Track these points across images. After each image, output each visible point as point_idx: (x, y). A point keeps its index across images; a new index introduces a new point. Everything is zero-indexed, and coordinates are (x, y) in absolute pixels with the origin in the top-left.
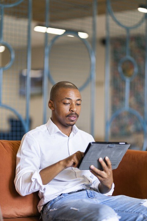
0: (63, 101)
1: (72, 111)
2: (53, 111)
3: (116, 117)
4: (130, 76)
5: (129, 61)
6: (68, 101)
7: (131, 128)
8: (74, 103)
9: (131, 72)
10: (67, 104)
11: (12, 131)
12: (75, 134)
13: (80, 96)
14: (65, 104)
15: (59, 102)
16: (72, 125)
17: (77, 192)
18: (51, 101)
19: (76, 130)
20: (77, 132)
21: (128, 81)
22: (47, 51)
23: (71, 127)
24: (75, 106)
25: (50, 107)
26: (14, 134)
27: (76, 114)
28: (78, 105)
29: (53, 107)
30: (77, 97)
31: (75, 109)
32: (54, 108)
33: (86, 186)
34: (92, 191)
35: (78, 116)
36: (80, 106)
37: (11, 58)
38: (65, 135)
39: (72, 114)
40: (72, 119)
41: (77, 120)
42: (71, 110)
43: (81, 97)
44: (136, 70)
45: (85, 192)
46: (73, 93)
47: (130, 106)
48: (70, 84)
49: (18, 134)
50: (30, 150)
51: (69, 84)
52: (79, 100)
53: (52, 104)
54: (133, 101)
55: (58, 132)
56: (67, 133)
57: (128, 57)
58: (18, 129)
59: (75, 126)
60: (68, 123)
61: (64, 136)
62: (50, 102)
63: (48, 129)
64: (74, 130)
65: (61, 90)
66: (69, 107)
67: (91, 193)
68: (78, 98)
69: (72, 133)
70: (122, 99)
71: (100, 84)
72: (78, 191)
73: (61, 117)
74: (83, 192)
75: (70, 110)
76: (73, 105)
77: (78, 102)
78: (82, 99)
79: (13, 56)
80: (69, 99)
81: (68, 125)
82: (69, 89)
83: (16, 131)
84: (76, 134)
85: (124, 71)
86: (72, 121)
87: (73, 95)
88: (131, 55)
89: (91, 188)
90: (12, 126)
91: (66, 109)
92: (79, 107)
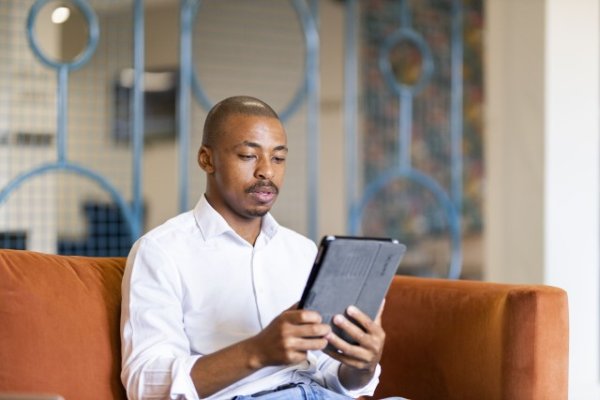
0: (238, 150)
1: (261, 176)
2: (211, 176)
3: (376, 194)
4: (411, 83)
5: (411, 44)
6: (250, 151)
7: (418, 225)
8: (266, 155)
9: (414, 73)
10: (248, 157)
11: (96, 235)
12: (271, 238)
13: (284, 136)
14: (242, 156)
15: (227, 151)
16: (262, 214)
17: (275, 391)
18: (205, 149)
19: (272, 229)
20: (276, 231)
21: (406, 95)
22: (187, 16)
23: (258, 219)
24: (268, 163)
25: (203, 165)
26: (102, 242)
27: (271, 184)
28: (278, 159)
29: (210, 165)
30: (277, 139)
31: (269, 173)
32: (214, 168)
33: (302, 374)
34: (317, 388)
35: (277, 190)
36: (283, 162)
37: (88, 36)
38: (245, 242)
39: (260, 184)
40: (263, 197)
41: (273, 200)
42: (260, 173)
43: (286, 142)
44: (428, 65)
45: (297, 391)
46: (267, 128)
47: (414, 163)
48: (259, 105)
49: (113, 242)
50: (156, 284)
51: (254, 104)
52: (280, 148)
53: (208, 158)
54: (420, 150)
55: (227, 234)
56: (250, 236)
57: (408, 32)
58: (113, 228)
59: (269, 217)
60: (251, 208)
61: (241, 244)
62: (202, 152)
63: (197, 224)
64: (267, 228)
65: (232, 119)
66: (254, 165)
67: (315, 393)
68: (277, 144)
69: (262, 235)
70: (392, 147)
71: (331, 106)
72: (280, 389)
73: (232, 193)
74: (291, 390)
75: (255, 175)
76: (264, 162)
77: (279, 154)
78: (288, 147)
79: (95, 31)
80: (254, 145)
81: (249, 213)
82: (254, 118)
83: (108, 235)
84: (274, 238)
85: (397, 70)
86: (262, 203)
87: (264, 134)
88: (415, 27)
89: (312, 381)
90: (95, 222)
91: (245, 171)
92: (280, 167)
